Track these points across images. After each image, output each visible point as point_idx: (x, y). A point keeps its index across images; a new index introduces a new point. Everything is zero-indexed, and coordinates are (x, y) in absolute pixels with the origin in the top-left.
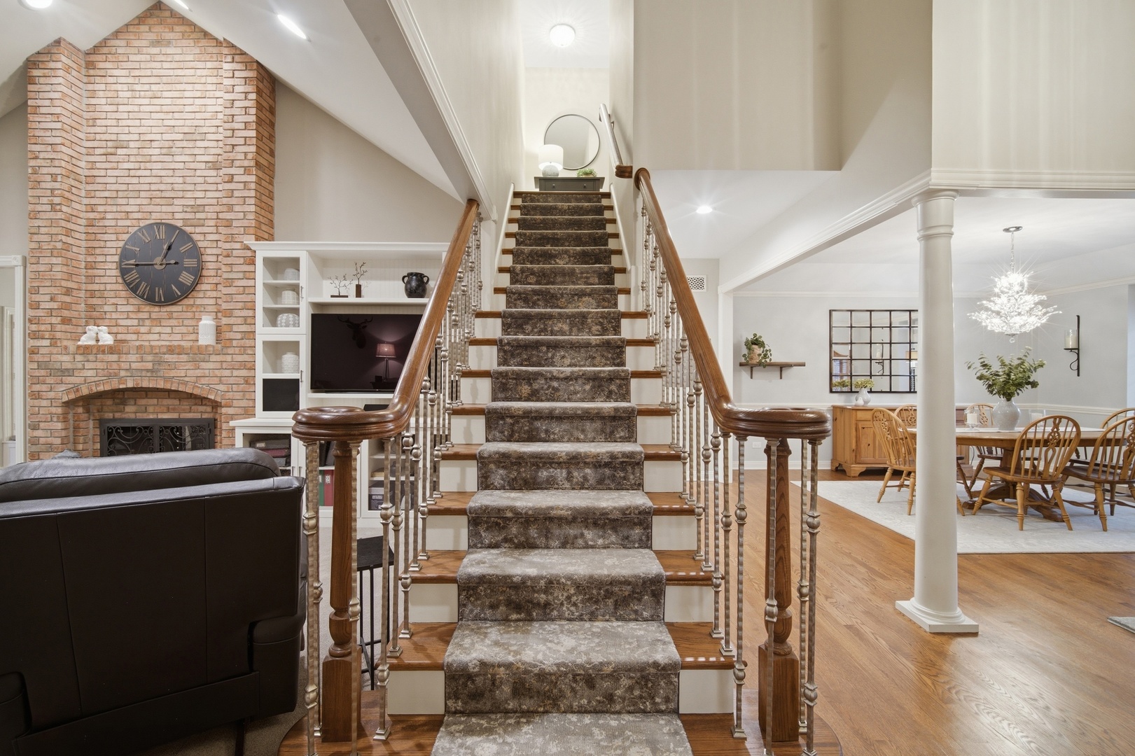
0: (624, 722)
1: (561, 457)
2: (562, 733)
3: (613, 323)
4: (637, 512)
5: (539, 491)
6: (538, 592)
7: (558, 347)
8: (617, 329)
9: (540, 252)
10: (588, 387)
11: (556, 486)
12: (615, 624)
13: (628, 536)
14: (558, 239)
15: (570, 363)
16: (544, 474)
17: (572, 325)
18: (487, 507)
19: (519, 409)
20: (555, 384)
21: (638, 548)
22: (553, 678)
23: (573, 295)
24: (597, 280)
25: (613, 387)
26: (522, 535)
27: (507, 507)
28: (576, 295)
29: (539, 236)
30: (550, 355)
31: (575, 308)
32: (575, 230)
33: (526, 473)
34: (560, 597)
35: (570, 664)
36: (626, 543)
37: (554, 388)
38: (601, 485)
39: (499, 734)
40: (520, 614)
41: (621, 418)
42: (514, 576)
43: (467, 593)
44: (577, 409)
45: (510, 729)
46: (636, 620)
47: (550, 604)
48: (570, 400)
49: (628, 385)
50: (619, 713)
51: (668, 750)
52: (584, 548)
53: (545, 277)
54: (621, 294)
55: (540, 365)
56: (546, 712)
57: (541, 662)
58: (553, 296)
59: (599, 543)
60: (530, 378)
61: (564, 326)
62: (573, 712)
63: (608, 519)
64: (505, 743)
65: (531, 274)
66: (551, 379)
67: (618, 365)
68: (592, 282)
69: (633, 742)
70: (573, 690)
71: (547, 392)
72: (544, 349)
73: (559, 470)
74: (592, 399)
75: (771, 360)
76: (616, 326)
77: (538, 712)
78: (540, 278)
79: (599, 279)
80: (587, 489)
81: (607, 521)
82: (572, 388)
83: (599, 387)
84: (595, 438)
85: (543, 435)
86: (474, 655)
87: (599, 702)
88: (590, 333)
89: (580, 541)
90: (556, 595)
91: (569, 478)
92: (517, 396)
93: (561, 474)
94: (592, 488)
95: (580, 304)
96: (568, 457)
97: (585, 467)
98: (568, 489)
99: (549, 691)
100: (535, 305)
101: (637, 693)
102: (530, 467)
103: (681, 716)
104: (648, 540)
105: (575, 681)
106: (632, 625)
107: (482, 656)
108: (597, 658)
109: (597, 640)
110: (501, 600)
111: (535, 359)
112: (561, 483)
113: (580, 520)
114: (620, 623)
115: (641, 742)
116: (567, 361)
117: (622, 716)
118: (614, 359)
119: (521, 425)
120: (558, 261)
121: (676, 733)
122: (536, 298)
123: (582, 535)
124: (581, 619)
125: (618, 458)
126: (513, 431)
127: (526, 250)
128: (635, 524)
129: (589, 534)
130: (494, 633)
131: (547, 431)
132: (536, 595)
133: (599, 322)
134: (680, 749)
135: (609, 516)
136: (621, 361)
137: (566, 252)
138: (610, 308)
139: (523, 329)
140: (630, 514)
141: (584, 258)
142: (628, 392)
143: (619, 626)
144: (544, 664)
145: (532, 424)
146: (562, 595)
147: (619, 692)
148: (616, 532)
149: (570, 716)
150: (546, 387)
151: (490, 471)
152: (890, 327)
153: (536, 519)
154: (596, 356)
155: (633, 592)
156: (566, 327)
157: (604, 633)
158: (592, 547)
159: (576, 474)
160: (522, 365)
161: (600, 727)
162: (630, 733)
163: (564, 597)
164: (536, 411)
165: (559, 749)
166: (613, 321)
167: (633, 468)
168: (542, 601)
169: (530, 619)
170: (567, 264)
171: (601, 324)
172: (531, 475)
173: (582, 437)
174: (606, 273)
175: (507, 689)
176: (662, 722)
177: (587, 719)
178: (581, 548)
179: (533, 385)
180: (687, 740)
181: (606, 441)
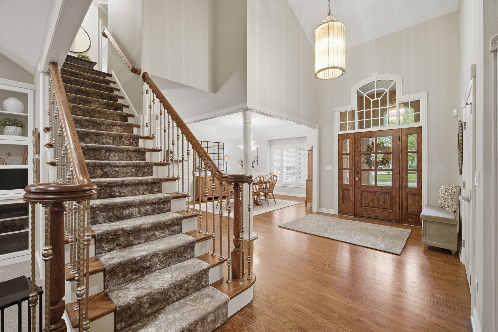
0: (195, 295)
1: (136, 202)
2: (177, 310)
3: (135, 140)
4: (177, 219)
5: (125, 220)
6: (146, 262)
7: (112, 151)
8: (137, 144)
9: (81, 98)
10: (133, 170)
11: (133, 216)
12: (179, 264)
13: (173, 230)
14: (88, 93)
15: (119, 158)
16: (127, 212)
17: (114, 140)
18: (108, 231)
19: (105, 182)
20: (117, 169)
21: (177, 234)
22: (166, 291)
23: (110, 125)
24: (119, 119)
25: (146, 170)
26: (126, 241)
27: (119, 229)
28: (112, 125)
29: (76, 89)
30: (107, 155)
31: (111, 131)
32: (96, 90)
33: (116, 213)
34: (156, 261)
35: (175, 282)
36: (173, 233)
37: (116, 171)
38: (154, 212)
39: (151, 324)
40: (137, 275)
41: (155, 183)
42: (136, 258)
43: (110, 274)
44: (136, 180)
45: (154, 320)
46: (185, 260)
47: (151, 265)
48: (124, 177)
49: (152, 169)
50: (191, 294)
51: (215, 295)
52: (155, 239)
53: (88, 113)
54: (135, 127)
55: (101, 159)
56: (164, 307)
57: (163, 286)
58: (98, 124)
59: (161, 236)
60: (102, 166)
61: (109, 140)
62: (174, 302)
63: (165, 225)
64: (156, 325)
65: (79, 110)
66: (114, 167)
67: (142, 160)
68: (116, 119)
69: (203, 299)
70: (174, 293)
71: (112, 173)
72: (104, 151)
73: (134, 209)
74: (136, 176)
75: (175, 159)
76: (137, 142)
77: (160, 309)
78: (85, 113)
79: (120, 118)
80: (148, 215)
81: (165, 226)
82: (126, 171)
83: (139, 170)
84: (144, 193)
85: (117, 194)
86: (131, 297)
87: (184, 293)
88: (124, 144)
89: (154, 237)
90: (154, 260)
91: (139, 212)
92: (95, 176)
93: (135, 210)
94: (151, 214)
95: (114, 130)
96: (140, 202)
97: (147, 205)
98: (139, 217)
99: (165, 298)
100: (86, 127)
101: (196, 284)
102: (120, 209)
103: (211, 285)
104: (181, 230)
105: (175, 289)
106: (185, 262)
107: (135, 296)
108: (183, 276)
109: (178, 271)
110: (128, 272)
111: (98, 156)
112: (135, 215)
113: (153, 228)
114: (180, 263)
115: (205, 298)
116: (117, 158)
117: (193, 294)
118: (141, 157)
119: (105, 190)
120: (92, 105)
121: (214, 290)
122: (87, 124)
123: (155, 234)
124: (165, 267)
125: (162, 200)
126: (100, 193)
127: (72, 96)
128: (176, 225)
129: (157, 233)
130: (131, 286)
131: (119, 192)
132: (145, 263)
133: (129, 139)
134: (218, 293)
135: (166, 224)
136: (144, 158)
137: (98, 101)
138: (130, 133)
139: (84, 140)
140: (175, 221)
141: (108, 106)
142: (152, 172)
143: (181, 264)
144: (164, 286)
145: (111, 189)
146: (157, 260)
147: (190, 286)
148: (169, 229)
149: (174, 304)
150: (111, 170)
151: (97, 215)
152: (207, 148)
153: (133, 232)
154: (132, 155)
155: (185, 249)
156: (110, 141)
157: (177, 269)
158: (159, 238)
159: (142, 209)
160: (90, 159)
161: (188, 301)
162: (200, 297)
163: (158, 260)
164: (115, 182)
165: (180, 314)
166: (136, 140)
167: (167, 203)
168: (148, 265)
169: (143, 275)
170: (98, 107)
171: (129, 140)
172: (120, 213)
173: (138, 193)
174: (124, 116)
175: (146, 306)
176: (207, 289)
177: (182, 301)
178: (154, 240)
179: (104, 170)
180: (218, 290)
181: (149, 193)
